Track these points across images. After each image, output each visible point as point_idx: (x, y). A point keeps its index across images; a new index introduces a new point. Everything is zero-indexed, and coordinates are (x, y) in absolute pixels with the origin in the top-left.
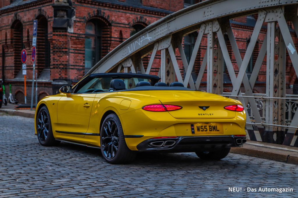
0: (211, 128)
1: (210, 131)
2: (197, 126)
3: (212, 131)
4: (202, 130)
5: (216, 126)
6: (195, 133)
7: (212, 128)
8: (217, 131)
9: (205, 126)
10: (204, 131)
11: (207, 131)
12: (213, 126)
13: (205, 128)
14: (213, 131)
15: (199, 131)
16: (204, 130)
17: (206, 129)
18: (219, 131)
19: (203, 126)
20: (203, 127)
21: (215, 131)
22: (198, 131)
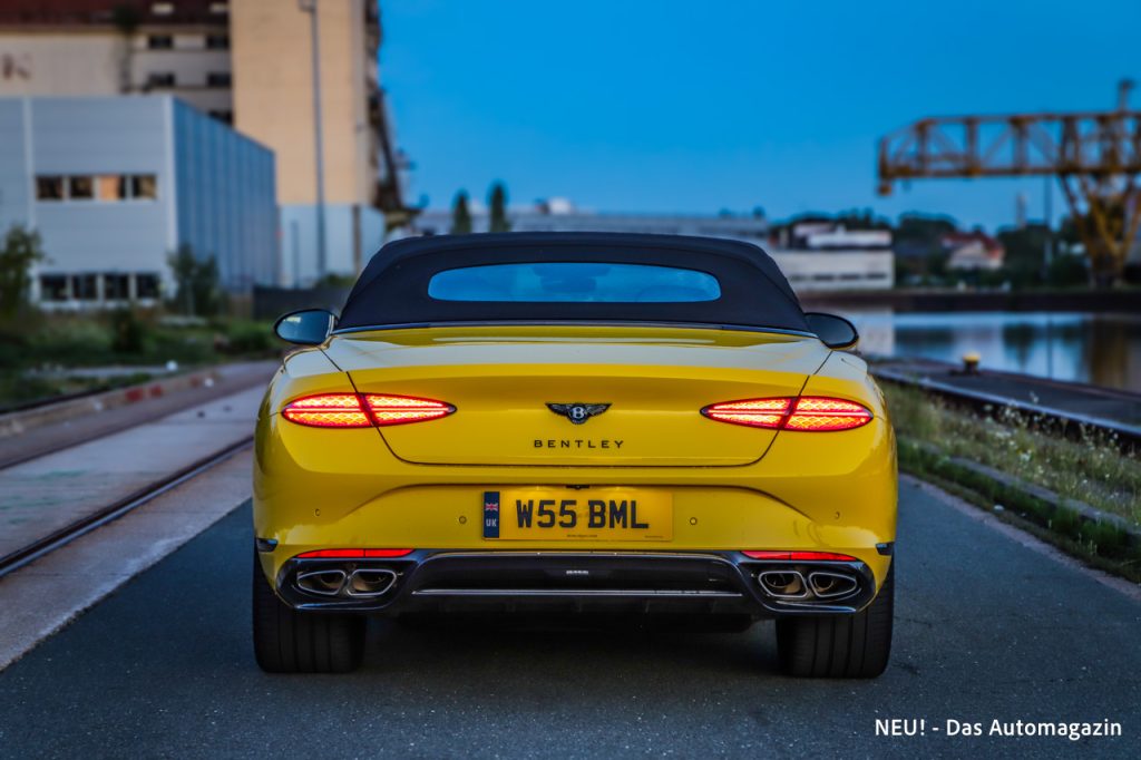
0: (601, 514)
1: (592, 525)
2: (519, 503)
3: (602, 525)
4: (546, 519)
5: (634, 503)
6: (503, 534)
7: (607, 516)
8: (635, 525)
9: (564, 503)
10: (557, 525)
11: (573, 524)
12: (612, 503)
13: (563, 512)
14: (612, 526)
15: (529, 525)
16: (558, 519)
17: (567, 519)
18: (645, 526)
19: (552, 503)
20: (556, 509)
21: (625, 526)
22: (521, 525)
